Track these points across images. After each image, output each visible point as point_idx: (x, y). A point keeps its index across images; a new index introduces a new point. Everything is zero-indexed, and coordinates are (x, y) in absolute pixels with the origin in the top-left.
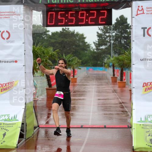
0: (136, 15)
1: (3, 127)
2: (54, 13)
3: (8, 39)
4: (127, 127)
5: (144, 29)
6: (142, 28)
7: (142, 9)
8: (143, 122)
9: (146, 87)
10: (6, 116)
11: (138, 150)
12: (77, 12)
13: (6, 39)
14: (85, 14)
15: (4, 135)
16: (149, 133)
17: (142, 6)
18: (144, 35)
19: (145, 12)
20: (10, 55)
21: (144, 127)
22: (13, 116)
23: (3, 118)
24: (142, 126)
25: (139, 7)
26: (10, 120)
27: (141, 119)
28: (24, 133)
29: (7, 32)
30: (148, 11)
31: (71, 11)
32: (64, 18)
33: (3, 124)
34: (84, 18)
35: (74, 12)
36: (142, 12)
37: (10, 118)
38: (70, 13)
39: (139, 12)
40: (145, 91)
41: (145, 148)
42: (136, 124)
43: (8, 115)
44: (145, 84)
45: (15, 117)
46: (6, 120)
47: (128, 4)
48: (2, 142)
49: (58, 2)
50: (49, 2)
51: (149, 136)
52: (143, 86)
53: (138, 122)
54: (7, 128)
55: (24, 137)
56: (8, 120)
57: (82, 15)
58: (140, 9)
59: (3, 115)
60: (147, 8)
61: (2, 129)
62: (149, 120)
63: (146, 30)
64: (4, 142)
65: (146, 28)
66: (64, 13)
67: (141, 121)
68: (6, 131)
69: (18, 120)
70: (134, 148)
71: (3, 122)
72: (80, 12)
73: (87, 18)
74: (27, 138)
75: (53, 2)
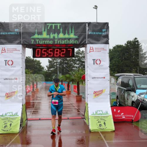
0: (89, 52)
1: (9, 120)
2: (40, 50)
3: (12, 65)
4: (81, 118)
5: (94, 60)
6: (93, 60)
7: (93, 49)
8: (95, 114)
9: (95, 94)
10: (11, 113)
11: (93, 131)
12: (54, 49)
13: (10, 65)
14: (59, 51)
15: (11, 125)
16: (99, 121)
17: (92, 47)
18: (94, 64)
19: (94, 50)
20: (13, 75)
21: (95, 117)
22: (15, 113)
23: (9, 114)
24: (94, 117)
25: (91, 47)
26: (13, 116)
27: (93, 113)
28: (21, 124)
29: (11, 61)
30: (96, 50)
31: (50, 48)
32: (46, 53)
33: (9, 118)
34: (58, 53)
35: (52, 49)
36: (92, 50)
37: (13, 114)
38: (50, 49)
39: (91, 51)
40: (95, 96)
41: (97, 130)
42: (91, 116)
43: (12, 112)
44: (95, 92)
45: (16, 114)
46: (10, 116)
47: (84, 45)
48: (9, 129)
49: (43, 43)
50: (37, 43)
51: (99, 122)
52: (94, 94)
53: (92, 114)
54: (12, 121)
55: (22, 126)
56: (12, 115)
57: (57, 51)
58: (92, 48)
59: (8, 113)
60: (95, 48)
61: (8, 121)
62: (98, 113)
63: (95, 61)
64: (11, 129)
65: (95, 60)
66: (46, 49)
67: (93, 114)
68: (11, 123)
69: (18, 116)
70: (91, 130)
71: (9, 117)
72: (56, 50)
73: (60, 53)
74: (23, 126)
75: (40, 43)
